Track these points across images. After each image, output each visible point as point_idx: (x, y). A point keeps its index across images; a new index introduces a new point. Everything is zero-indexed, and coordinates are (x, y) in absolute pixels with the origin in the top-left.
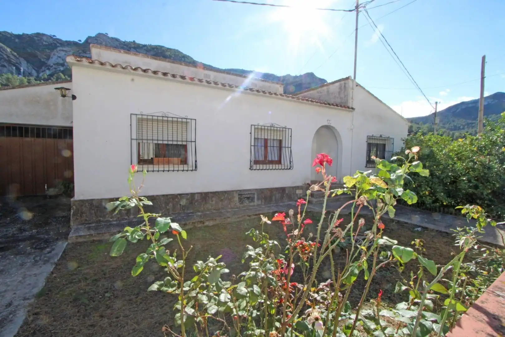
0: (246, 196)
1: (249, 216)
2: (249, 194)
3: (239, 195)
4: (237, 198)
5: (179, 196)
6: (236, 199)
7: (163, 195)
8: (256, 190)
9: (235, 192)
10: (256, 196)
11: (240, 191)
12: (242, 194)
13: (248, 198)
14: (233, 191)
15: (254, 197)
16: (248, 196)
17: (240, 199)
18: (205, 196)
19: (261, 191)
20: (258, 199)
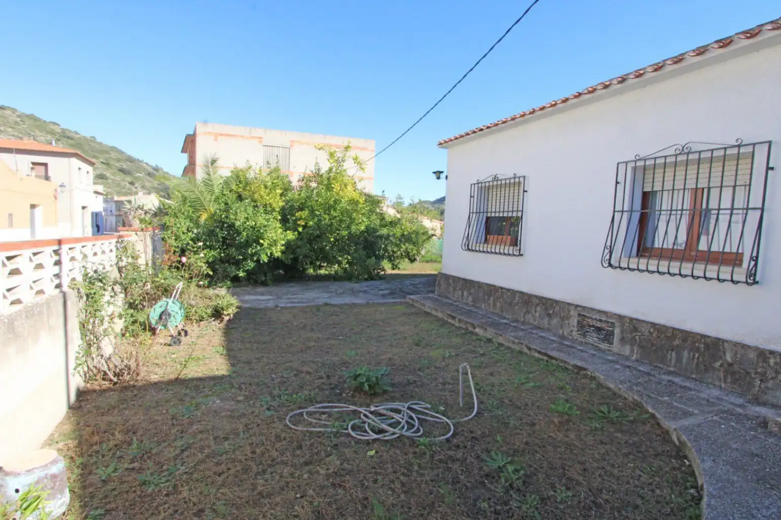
0: (594, 323)
1: (530, 349)
2: (601, 321)
3: (579, 315)
4: (576, 321)
5: (500, 290)
6: (574, 321)
7: (487, 284)
8: (621, 317)
9: (572, 308)
10: (617, 331)
11: (584, 308)
12: (585, 316)
13: (599, 329)
14: (569, 304)
15: (613, 332)
16: (599, 324)
17: (581, 326)
18: (528, 300)
19: (633, 325)
20: (623, 340)
